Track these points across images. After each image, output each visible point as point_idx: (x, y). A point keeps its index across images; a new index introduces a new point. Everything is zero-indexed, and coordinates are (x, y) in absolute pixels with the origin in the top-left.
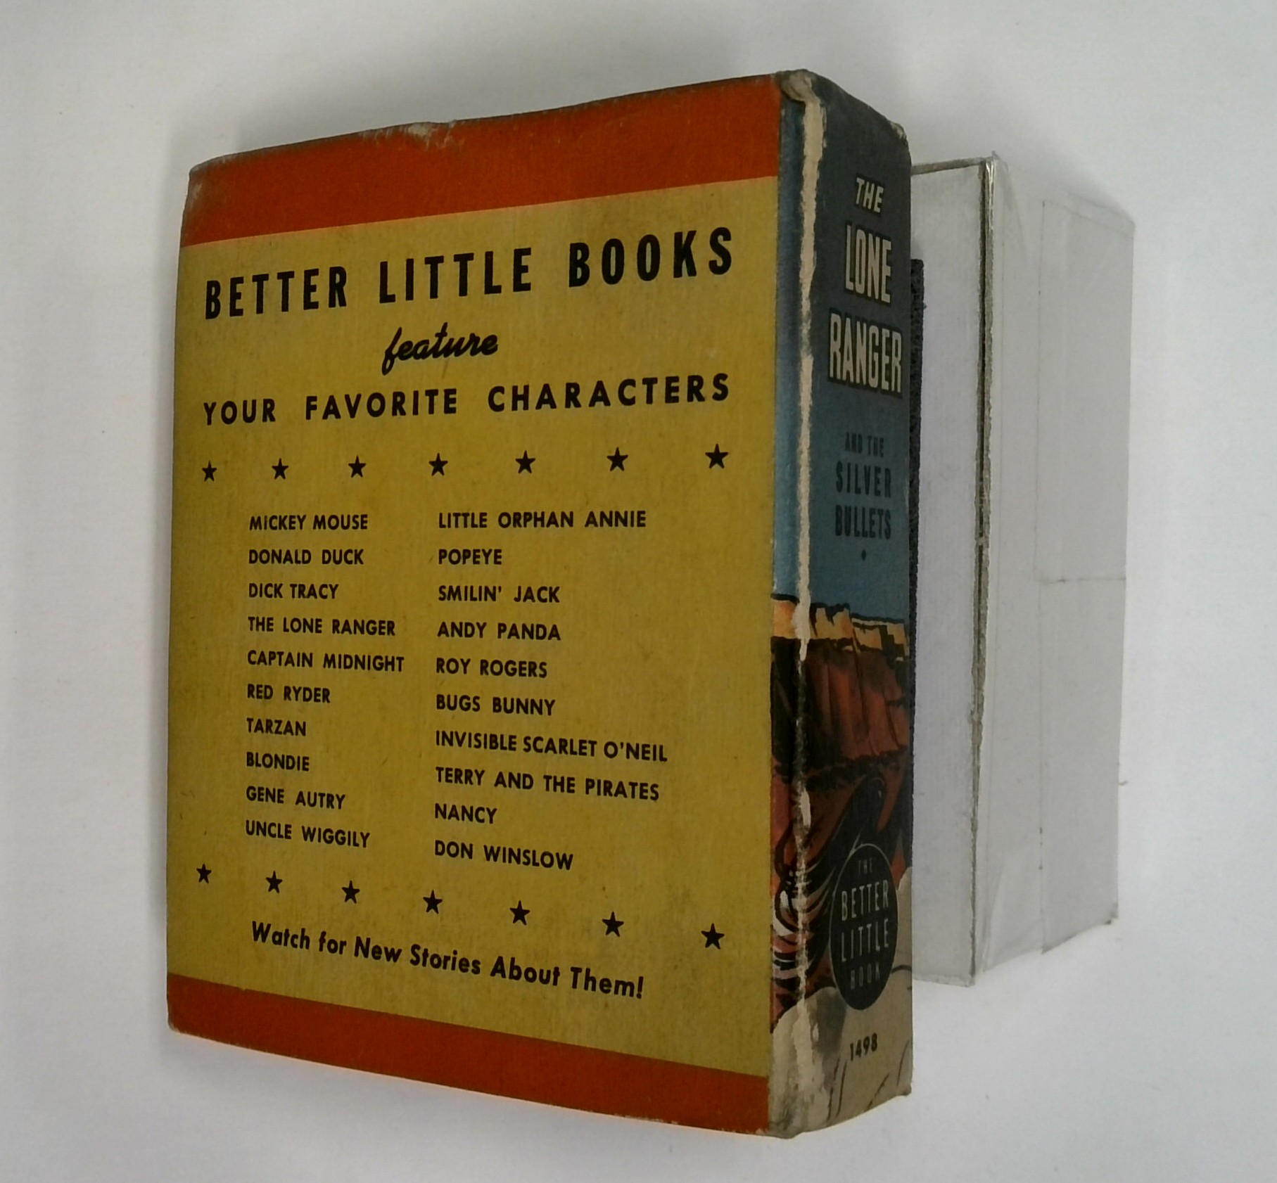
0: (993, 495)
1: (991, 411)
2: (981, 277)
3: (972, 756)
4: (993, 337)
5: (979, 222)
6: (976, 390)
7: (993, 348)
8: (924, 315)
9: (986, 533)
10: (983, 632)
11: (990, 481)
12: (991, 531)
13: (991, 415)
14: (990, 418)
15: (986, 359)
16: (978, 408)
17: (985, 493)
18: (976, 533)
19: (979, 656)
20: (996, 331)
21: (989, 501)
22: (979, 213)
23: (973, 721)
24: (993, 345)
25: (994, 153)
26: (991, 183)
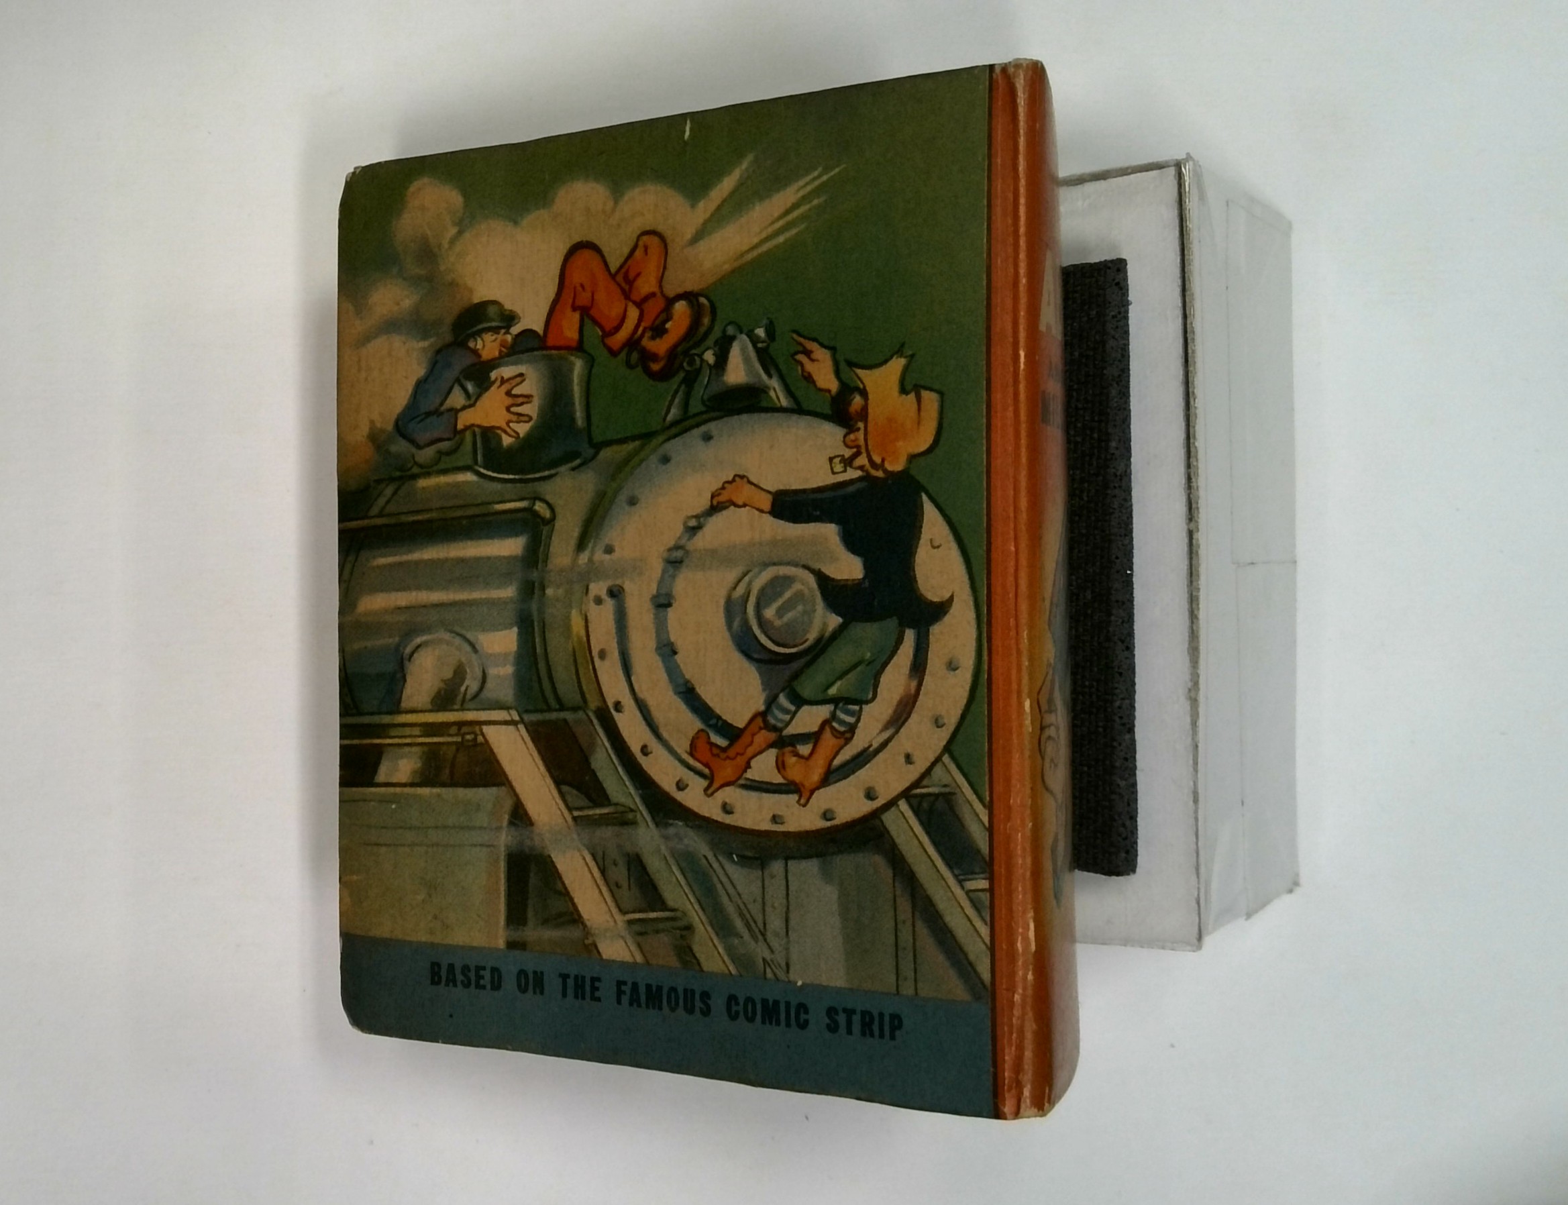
0: (1201, 482)
1: (1196, 400)
2: (1181, 274)
3: (1191, 732)
4: (1195, 330)
5: (1177, 221)
6: (1181, 381)
7: (1195, 341)
8: (1130, 311)
9: (1196, 518)
10: (1196, 612)
11: (1198, 469)
12: (1200, 516)
13: (1196, 405)
14: (1196, 408)
15: (1190, 351)
16: (1183, 399)
17: (1193, 480)
18: (1186, 519)
19: (1193, 636)
20: (1199, 324)
21: (1197, 487)
22: (1176, 212)
23: (1190, 698)
24: (1195, 338)
25: (1188, 154)
26: (1187, 184)
